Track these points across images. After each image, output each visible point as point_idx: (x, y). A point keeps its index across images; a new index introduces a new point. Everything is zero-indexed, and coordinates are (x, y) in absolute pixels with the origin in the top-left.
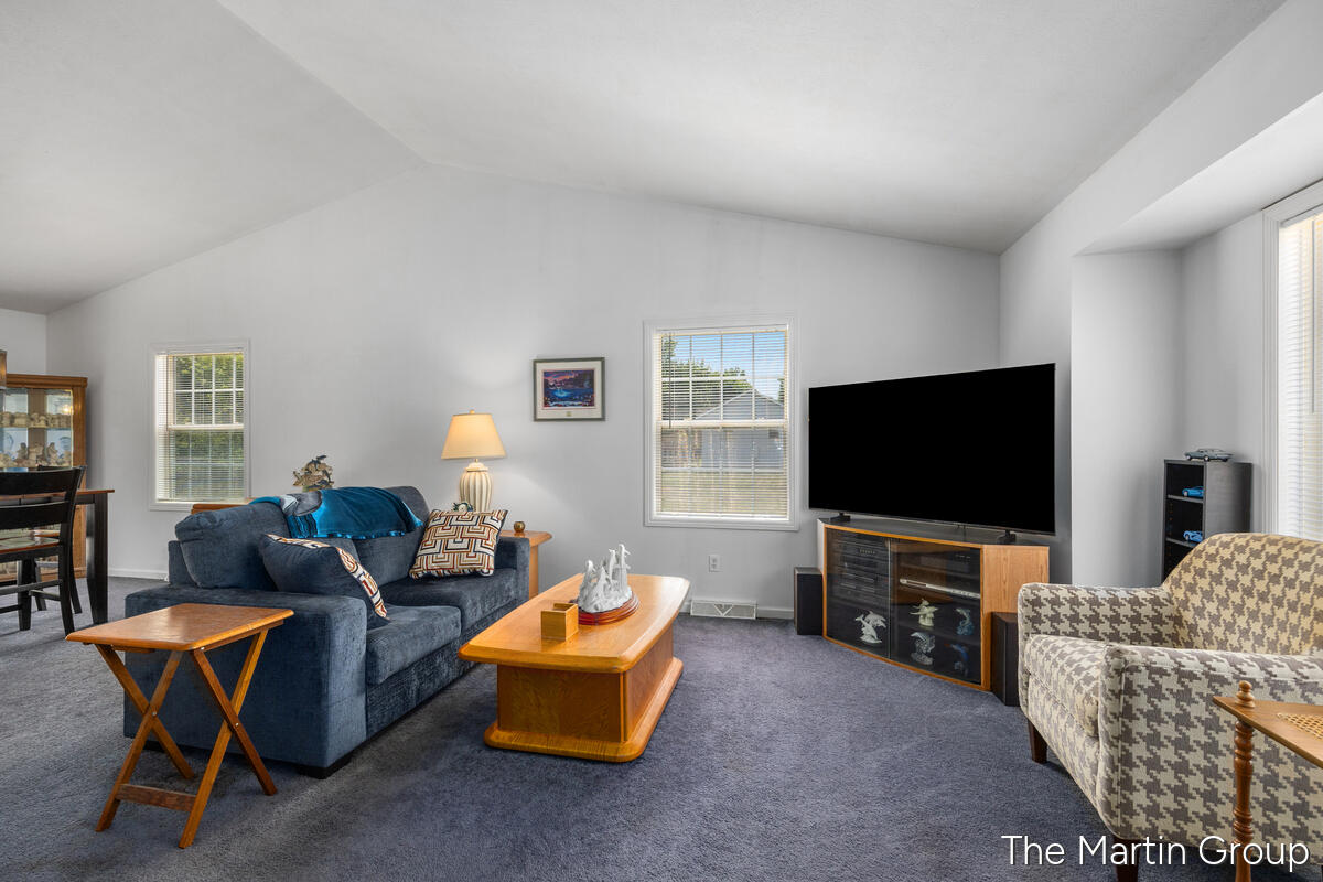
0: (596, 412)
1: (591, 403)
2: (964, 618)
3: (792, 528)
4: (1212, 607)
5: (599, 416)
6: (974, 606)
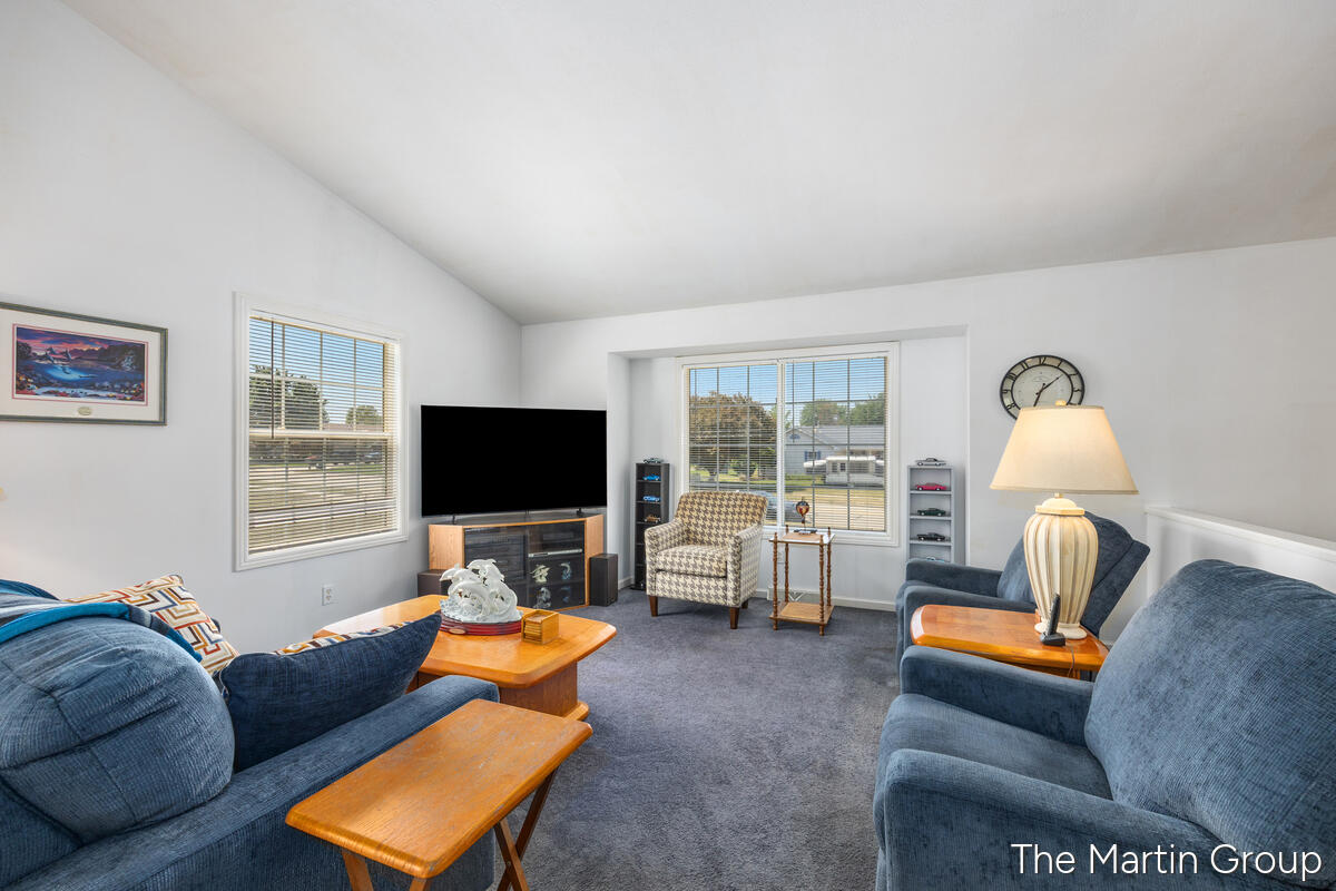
0: (149, 410)
1: (139, 395)
2: (566, 568)
3: (403, 538)
4: (701, 522)
5: (155, 417)
6: (577, 561)
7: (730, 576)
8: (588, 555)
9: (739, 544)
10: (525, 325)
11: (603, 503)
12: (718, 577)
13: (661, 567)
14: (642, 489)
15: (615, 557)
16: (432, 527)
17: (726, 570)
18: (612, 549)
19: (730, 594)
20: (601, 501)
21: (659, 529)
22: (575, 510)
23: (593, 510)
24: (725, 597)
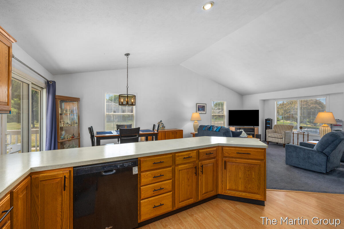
0: (205, 112)
6: (253, 135)
7: (283, 138)
8: (255, 134)
9: (285, 133)
10: (244, 95)
11: (258, 126)
12: (281, 139)
13: (269, 136)
14: (266, 124)
15: (261, 135)
16: (230, 127)
17: (282, 137)
18: (260, 133)
19: (283, 141)
20: (258, 125)
21: (269, 130)
22: (253, 127)
23: (256, 127)
24: (282, 142)
